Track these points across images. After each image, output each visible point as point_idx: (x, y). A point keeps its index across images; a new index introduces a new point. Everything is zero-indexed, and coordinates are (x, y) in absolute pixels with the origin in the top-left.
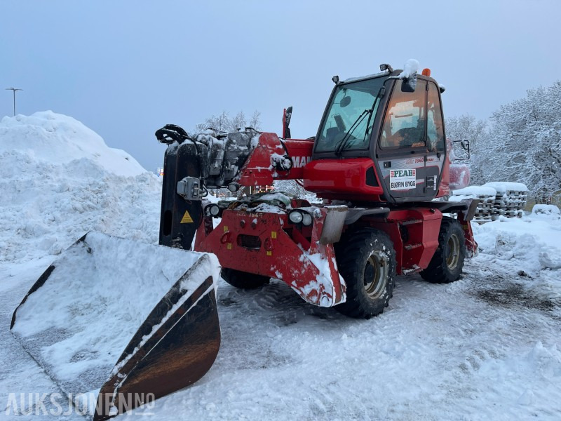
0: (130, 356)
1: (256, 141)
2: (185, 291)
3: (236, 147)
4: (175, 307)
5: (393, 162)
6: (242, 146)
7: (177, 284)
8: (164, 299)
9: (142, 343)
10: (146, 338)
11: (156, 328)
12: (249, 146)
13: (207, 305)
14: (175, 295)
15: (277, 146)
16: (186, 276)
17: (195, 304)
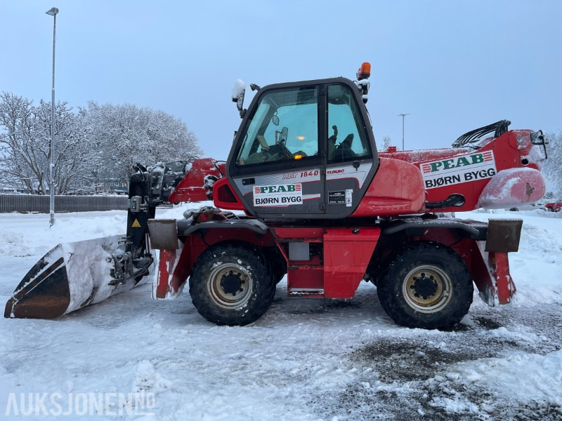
0: (19, 291)
1: (189, 166)
2: (47, 263)
3: (171, 173)
4: (42, 271)
5: (257, 178)
6: (176, 171)
7: (43, 259)
8: (36, 265)
9: (25, 286)
10: (27, 284)
11: (32, 280)
12: (184, 171)
13: (61, 274)
14: (41, 264)
15: (211, 169)
16: (48, 255)
17: (53, 272)
